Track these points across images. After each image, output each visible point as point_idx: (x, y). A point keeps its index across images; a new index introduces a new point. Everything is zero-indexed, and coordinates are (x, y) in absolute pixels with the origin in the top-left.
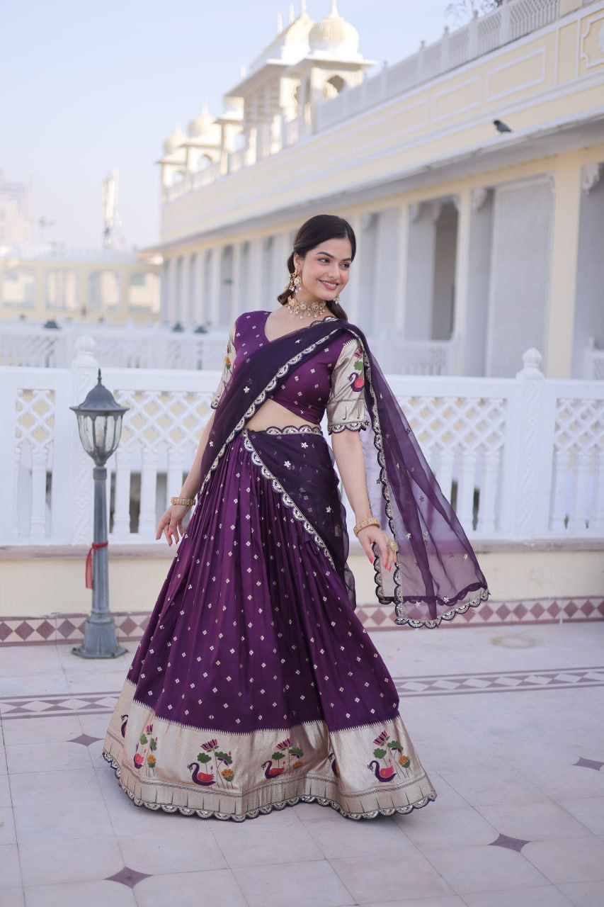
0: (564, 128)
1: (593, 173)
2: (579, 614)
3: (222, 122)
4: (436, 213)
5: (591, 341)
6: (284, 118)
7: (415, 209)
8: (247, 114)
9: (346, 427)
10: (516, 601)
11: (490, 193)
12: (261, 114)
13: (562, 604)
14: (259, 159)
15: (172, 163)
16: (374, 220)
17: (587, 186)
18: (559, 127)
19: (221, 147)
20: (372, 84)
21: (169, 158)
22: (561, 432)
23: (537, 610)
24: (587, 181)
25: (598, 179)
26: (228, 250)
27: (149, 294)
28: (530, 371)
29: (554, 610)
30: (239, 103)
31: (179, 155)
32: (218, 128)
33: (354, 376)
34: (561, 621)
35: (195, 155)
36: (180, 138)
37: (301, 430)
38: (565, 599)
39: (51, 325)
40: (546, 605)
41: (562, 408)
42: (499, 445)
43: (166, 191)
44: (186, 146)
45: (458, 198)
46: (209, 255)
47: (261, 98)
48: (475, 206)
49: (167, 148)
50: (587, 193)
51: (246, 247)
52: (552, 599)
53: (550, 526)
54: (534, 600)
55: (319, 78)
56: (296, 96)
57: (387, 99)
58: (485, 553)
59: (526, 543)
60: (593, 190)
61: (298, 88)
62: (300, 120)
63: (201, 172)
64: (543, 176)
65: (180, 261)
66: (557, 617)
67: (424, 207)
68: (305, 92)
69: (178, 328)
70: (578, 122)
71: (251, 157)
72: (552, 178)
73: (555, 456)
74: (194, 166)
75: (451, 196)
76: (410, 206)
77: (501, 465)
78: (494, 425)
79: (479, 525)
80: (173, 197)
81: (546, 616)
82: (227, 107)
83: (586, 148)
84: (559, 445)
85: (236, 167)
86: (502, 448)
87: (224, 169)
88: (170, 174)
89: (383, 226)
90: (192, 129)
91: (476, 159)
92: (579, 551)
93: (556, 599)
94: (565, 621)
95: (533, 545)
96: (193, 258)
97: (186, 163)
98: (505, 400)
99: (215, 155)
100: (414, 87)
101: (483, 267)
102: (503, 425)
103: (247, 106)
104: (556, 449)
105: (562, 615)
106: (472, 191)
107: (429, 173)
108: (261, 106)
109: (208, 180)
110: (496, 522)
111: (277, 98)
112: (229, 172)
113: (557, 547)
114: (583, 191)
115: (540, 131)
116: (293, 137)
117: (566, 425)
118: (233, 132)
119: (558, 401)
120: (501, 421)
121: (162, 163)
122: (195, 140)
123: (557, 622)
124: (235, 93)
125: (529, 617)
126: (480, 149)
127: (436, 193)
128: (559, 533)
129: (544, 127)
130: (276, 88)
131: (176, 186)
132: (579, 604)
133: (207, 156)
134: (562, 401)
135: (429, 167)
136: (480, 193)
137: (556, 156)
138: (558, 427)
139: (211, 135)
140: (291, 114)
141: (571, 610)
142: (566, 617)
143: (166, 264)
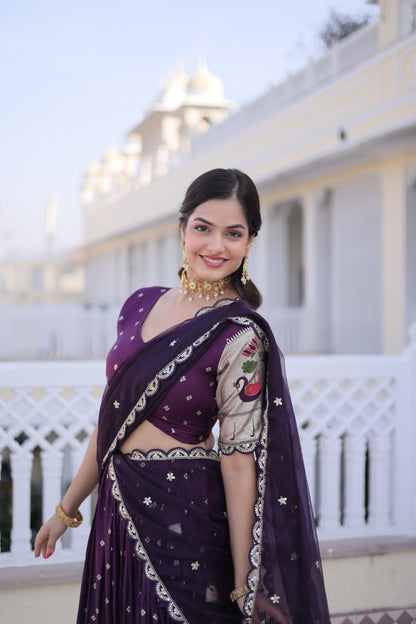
3: (125, 155)
8: (144, 147)
9: (235, 449)
11: (329, 194)
18: (387, 135)
19: (124, 172)
26: (131, 249)
27: (75, 282)
30: (137, 139)
32: (122, 159)
33: (242, 382)
36: (95, 167)
37: (170, 456)
42: (388, 429)
43: (85, 208)
44: (99, 174)
46: (119, 252)
49: (86, 176)
51: (144, 245)
55: (193, 118)
58: (381, 554)
63: (112, 192)
67: (279, 208)
69: (88, 306)
71: (147, 178)
72: (380, 179)
75: (298, 198)
76: (267, 208)
77: (392, 453)
78: (384, 408)
79: (370, 518)
85: (137, 187)
86: (392, 434)
90: (104, 161)
98: (393, 381)
102: (392, 408)
110: (391, 514)
112: (132, 191)
116: (177, 162)
118: (133, 162)
120: (389, 403)
127: (286, 196)
143: (89, 259)
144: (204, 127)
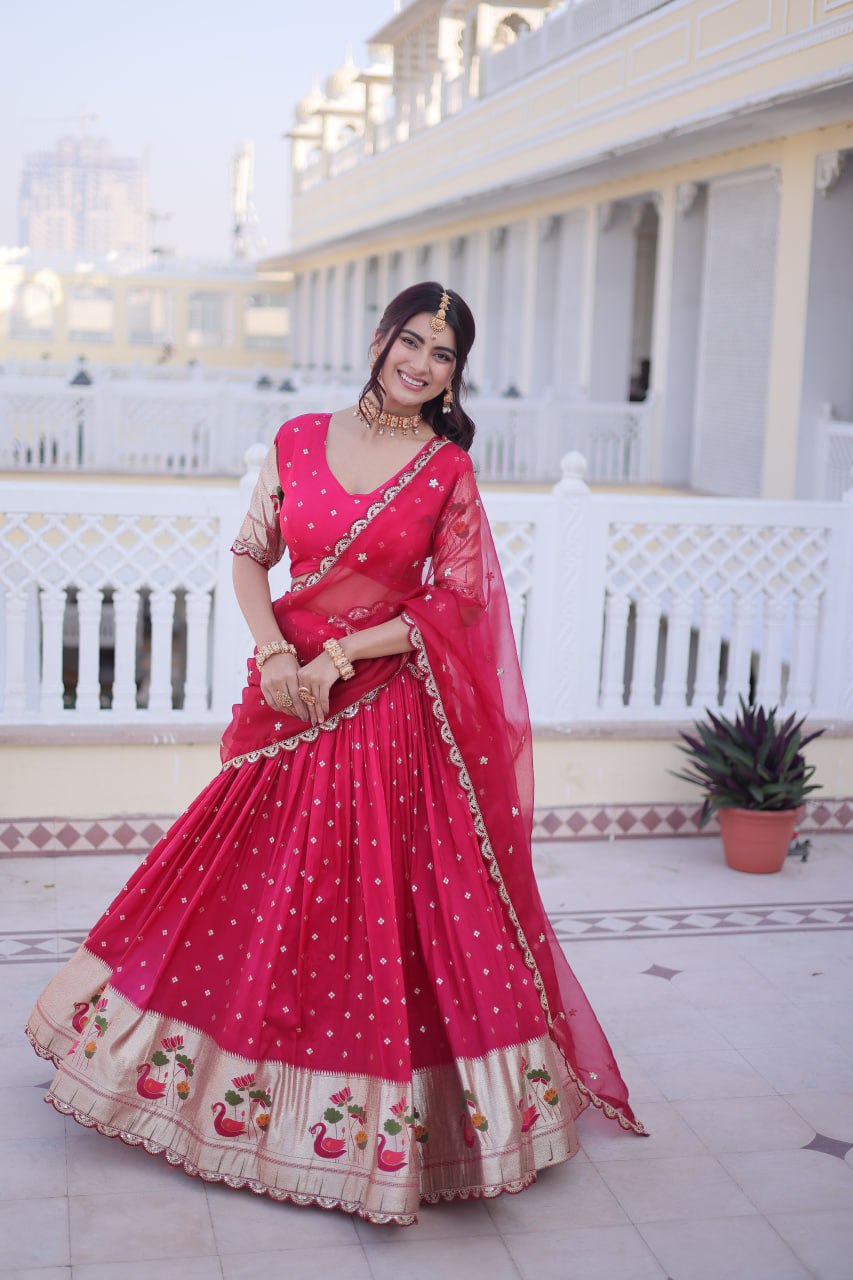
0: (780, 101)
1: (831, 165)
2: (638, 828)
3: (366, 80)
4: (636, 217)
5: (827, 408)
6: (444, 75)
7: (606, 211)
8: (398, 68)
10: (546, 809)
11: (702, 189)
12: (415, 68)
13: (614, 814)
14: (411, 134)
15: (305, 137)
16: (556, 225)
17: (823, 184)
18: (773, 99)
19: (365, 114)
20: (554, 28)
21: (303, 129)
22: (615, 570)
23: (577, 822)
24: (823, 177)
25: (837, 173)
26: (374, 263)
28: (571, 483)
29: (601, 821)
30: (387, 52)
31: (313, 126)
32: (361, 87)
34: (612, 838)
35: (334, 125)
36: (317, 101)
38: (617, 806)
39: (82, 379)
40: (589, 815)
41: (617, 537)
42: (523, 589)
43: (297, 177)
44: (322, 113)
45: (660, 197)
46: (351, 269)
47: (415, 45)
48: (681, 208)
49: (300, 116)
50: (824, 193)
51: (397, 259)
52: (598, 806)
53: (599, 704)
54: (571, 807)
55: (489, 19)
56: (460, 43)
57: (573, 51)
59: (559, 729)
60: (830, 189)
61: (462, 33)
62: (464, 79)
63: (342, 151)
64: (766, 167)
65: (315, 276)
66: (606, 832)
67: (619, 209)
68: (469, 40)
70: (796, 93)
71: (403, 131)
72: (778, 171)
73: (606, 603)
74: (332, 143)
75: (649, 195)
76: (599, 207)
78: (517, 560)
80: (306, 185)
81: (590, 830)
82: (373, 59)
83: (822, 129)
84: (612, 588)
85: (383, 144)
87: (369, 148)
88: (303, 153)
89: (568, 233)
90: (331, 89)
91: (670, 144)
92: (639, 739)
93: (604, 806)
94: (618, 837)
95: (569, 731)
96: (331, 272)
97: (321, 137)
98: (532, 525)
99: (359, 123)
100: (606, 35)
101: (691, 297)
102: (530, 559)
103: (398, 56)
104: (607, 594)
105: (614, 829)
106: (678, 188)
107: (613, 162)
108: (415, 57)
109: (349, 163)
111: (434, 46)
112: (375, 152)
113: (605, 734)
114: (817, 191)
115: (748, 106)
116: (455, 104)
117: (623, 561)
118: (381, 93)
119: (612, 526)
120: (526, 554)
121: (292, 137)
122: (335, 105)
123: (606, 838)
124: (379, 38)
125: (564, 831)
126: (674, 130)
127: (630, 188)
128: (613, 711)
129: (754, 100)
130: (434, 32)
131: (311, 168)
132: (639, 813)
133: (351, 127)
134: (617, 526)
135: (611, 154)
136: (688, 191)
137: (784, 138)
138: (611, 563)
139: (353, 98)
140: (454, 69)
141: (626, 822)
142: (619, 831)
143: (298, 280)
144: (511, 36)
